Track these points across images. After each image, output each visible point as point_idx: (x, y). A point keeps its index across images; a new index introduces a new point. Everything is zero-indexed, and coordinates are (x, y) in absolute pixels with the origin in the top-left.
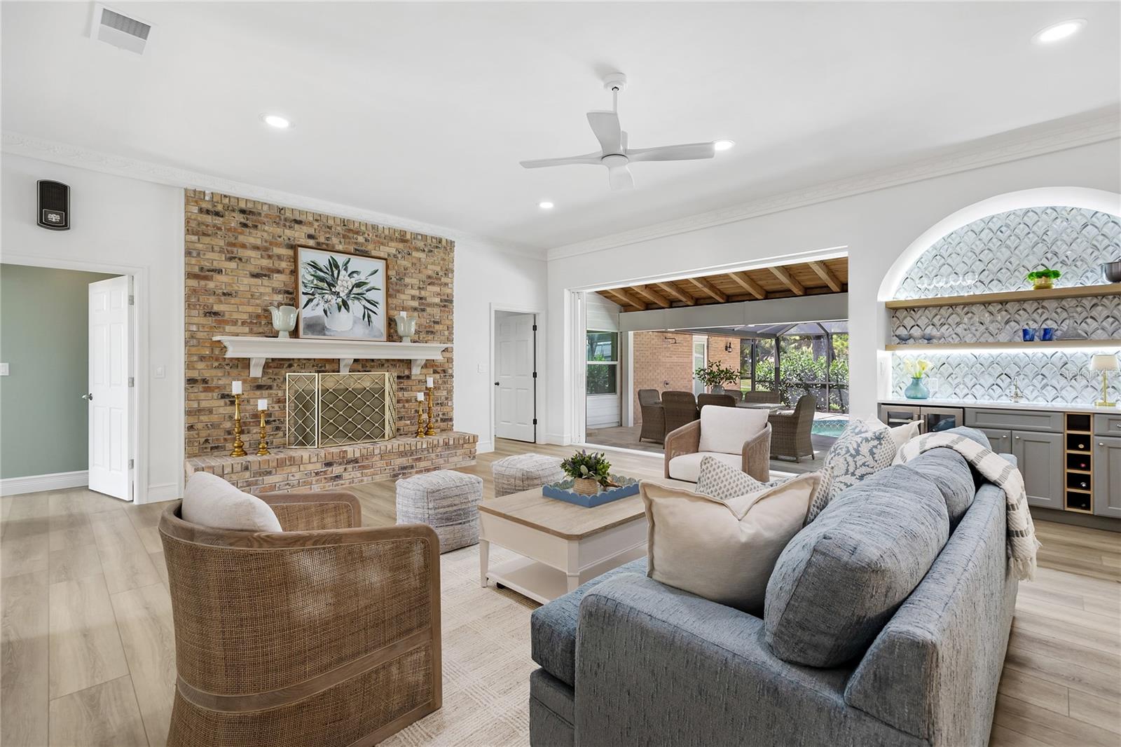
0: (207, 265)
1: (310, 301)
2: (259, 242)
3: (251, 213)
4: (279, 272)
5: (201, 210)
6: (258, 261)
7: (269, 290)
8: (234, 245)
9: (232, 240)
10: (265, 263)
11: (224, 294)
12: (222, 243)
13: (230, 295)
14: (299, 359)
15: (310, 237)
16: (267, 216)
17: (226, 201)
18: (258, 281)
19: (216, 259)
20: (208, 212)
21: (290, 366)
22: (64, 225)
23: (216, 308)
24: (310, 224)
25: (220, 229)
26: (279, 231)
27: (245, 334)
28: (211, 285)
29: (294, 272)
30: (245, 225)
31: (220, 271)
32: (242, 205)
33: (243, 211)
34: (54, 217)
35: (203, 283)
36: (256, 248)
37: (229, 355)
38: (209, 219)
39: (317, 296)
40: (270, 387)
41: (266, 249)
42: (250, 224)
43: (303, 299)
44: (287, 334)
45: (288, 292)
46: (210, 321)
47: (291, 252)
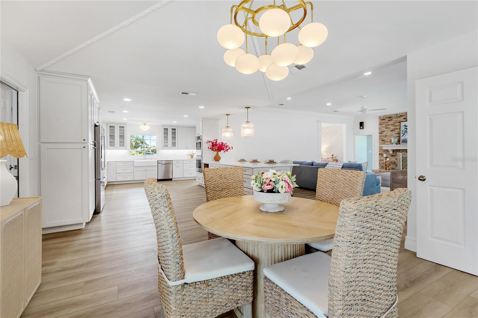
0: (382, 131)
1: (404, 135)
2: (392, 123)
3: (390, 117)
4: (397, 129)
5: (381, 120)
6: (392, 127)
7: (394, 134)
8: (387, 125)
9: (387, 124)
10: (394, 128)
11: (385, 136)
12: (385, 125)
13: (386, 136)
14: (402, 149)
15: (404, 119)
16: (394, 117)
17: (385, 116)
18: (392, 132)
19: (384, 129)
20: (382, 120)
21: (400, 151)
22: (363, 128)
23: (384, 139)
24: (405, 115)
25: (384, 123)
26: (397, 119)
27: (389, 144)
28: (383, 134)
29: (400, 129)
30: (389, 120)
31: (384, 131)
32: (388, 116)
33: (389, 118)
34: (361, 128)
35: (381, 134)
36: (392, 125)
37: (383, 149)
38: (382, 121)
39: (406, 133)
40: (395, 156)
41: (394, 124)
42: (390, 120)
43: (402, 135)
44: (395, 144)
45: (399, 133)
46: (383, 142)
47: (399, 124)
